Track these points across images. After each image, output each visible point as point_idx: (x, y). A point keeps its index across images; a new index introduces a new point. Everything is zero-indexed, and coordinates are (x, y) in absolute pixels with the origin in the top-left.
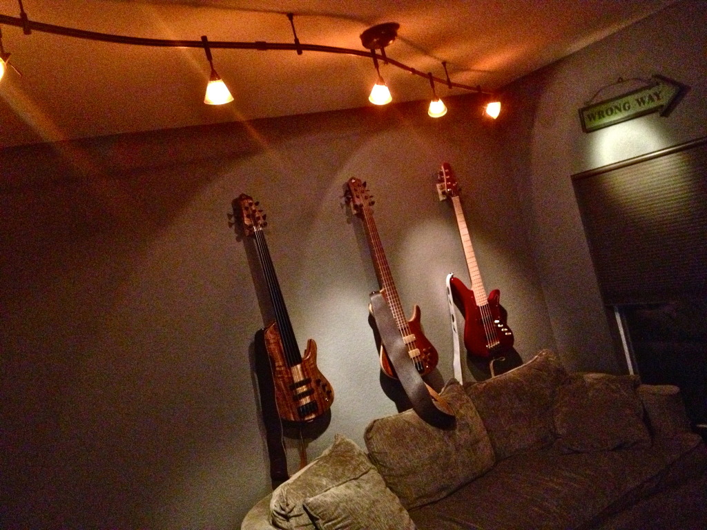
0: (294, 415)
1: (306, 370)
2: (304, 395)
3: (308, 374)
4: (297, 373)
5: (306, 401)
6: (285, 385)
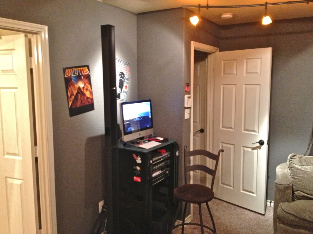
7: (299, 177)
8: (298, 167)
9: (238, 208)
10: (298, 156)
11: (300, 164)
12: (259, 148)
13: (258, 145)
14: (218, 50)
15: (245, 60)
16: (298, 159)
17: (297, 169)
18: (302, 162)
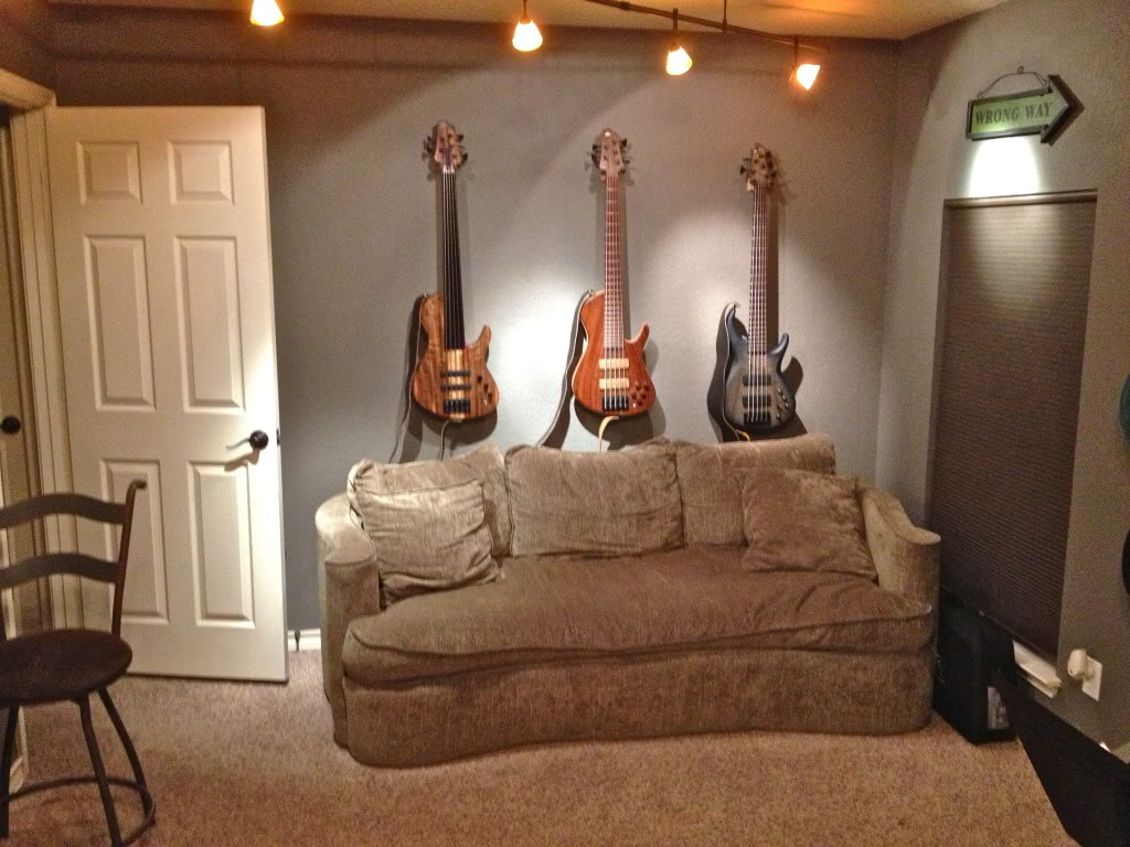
0: (437, 405)
1: (468, 360)
2: (457, 388)
3: (469, 365)
4: (455, 359)
5: (457, 395)
6: (435, 368)
7: (391, 530)
8: (385, 500)
9: (193, 684)
10: (377, 467)
11: (386, 491)
12: (253, 458)
13: (248, 449)
14: (54, 101)
15: (170, 147)
16: (378, 477)
17: (383, 507)
18: (392, 484)
